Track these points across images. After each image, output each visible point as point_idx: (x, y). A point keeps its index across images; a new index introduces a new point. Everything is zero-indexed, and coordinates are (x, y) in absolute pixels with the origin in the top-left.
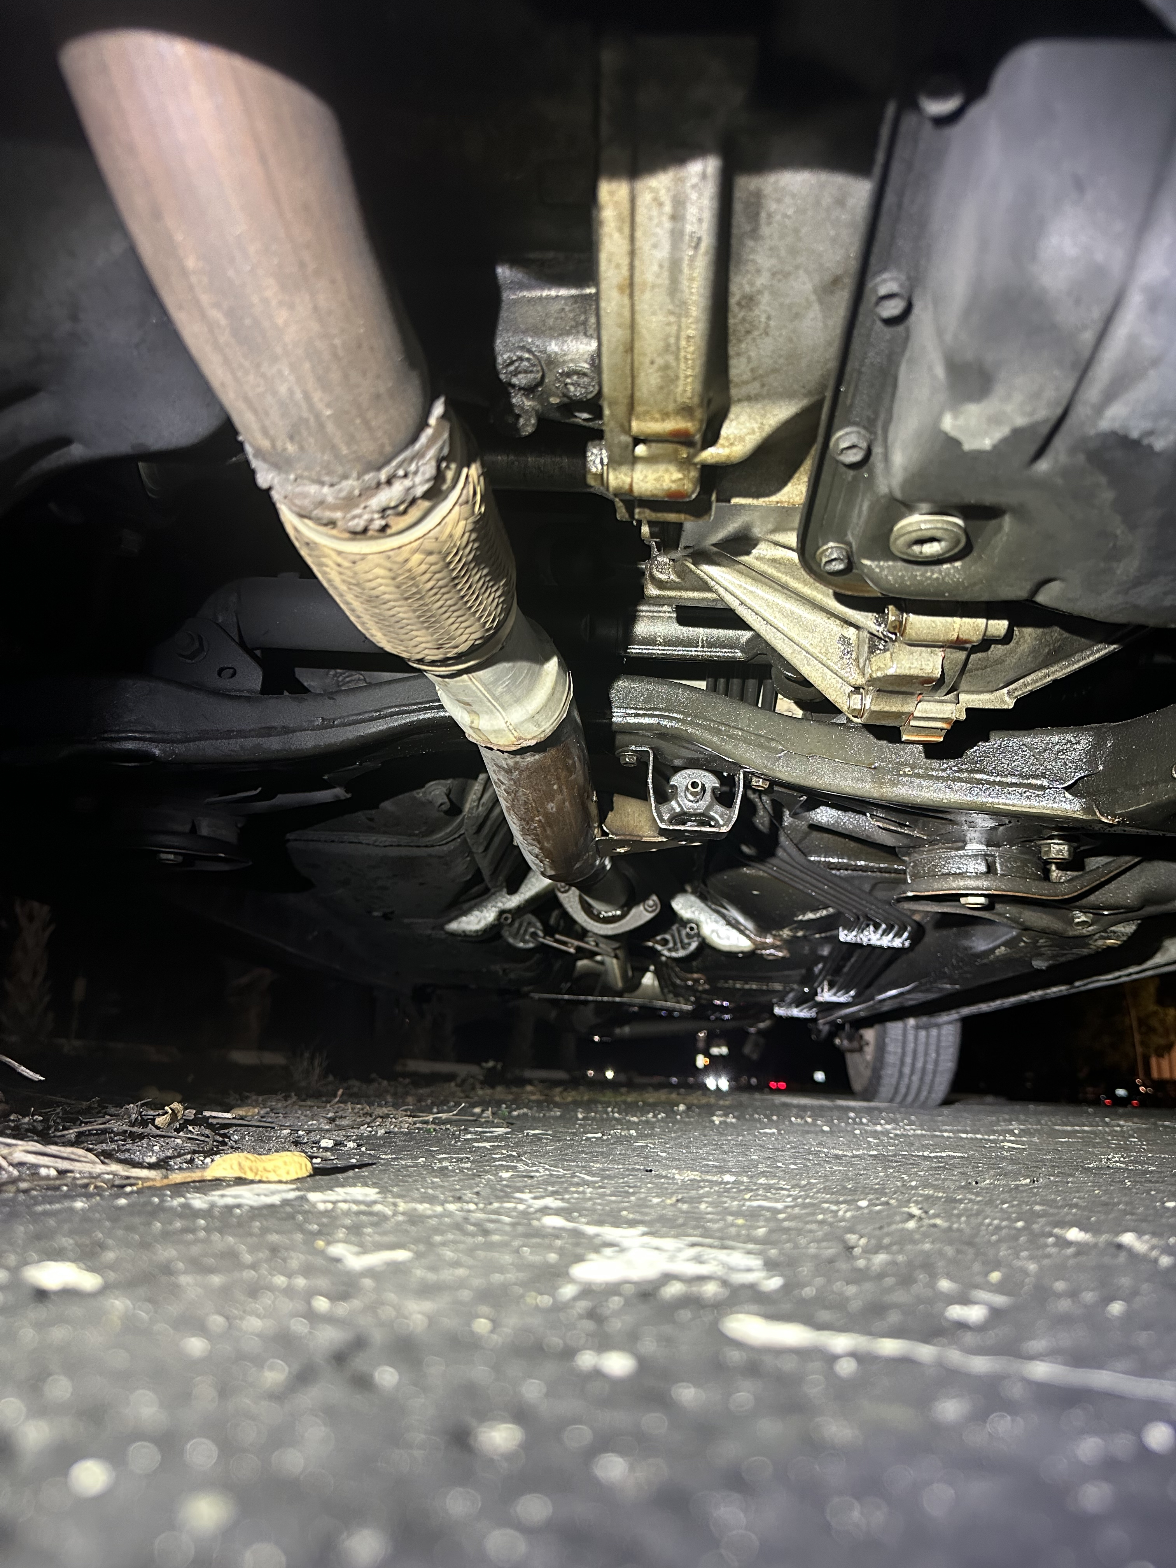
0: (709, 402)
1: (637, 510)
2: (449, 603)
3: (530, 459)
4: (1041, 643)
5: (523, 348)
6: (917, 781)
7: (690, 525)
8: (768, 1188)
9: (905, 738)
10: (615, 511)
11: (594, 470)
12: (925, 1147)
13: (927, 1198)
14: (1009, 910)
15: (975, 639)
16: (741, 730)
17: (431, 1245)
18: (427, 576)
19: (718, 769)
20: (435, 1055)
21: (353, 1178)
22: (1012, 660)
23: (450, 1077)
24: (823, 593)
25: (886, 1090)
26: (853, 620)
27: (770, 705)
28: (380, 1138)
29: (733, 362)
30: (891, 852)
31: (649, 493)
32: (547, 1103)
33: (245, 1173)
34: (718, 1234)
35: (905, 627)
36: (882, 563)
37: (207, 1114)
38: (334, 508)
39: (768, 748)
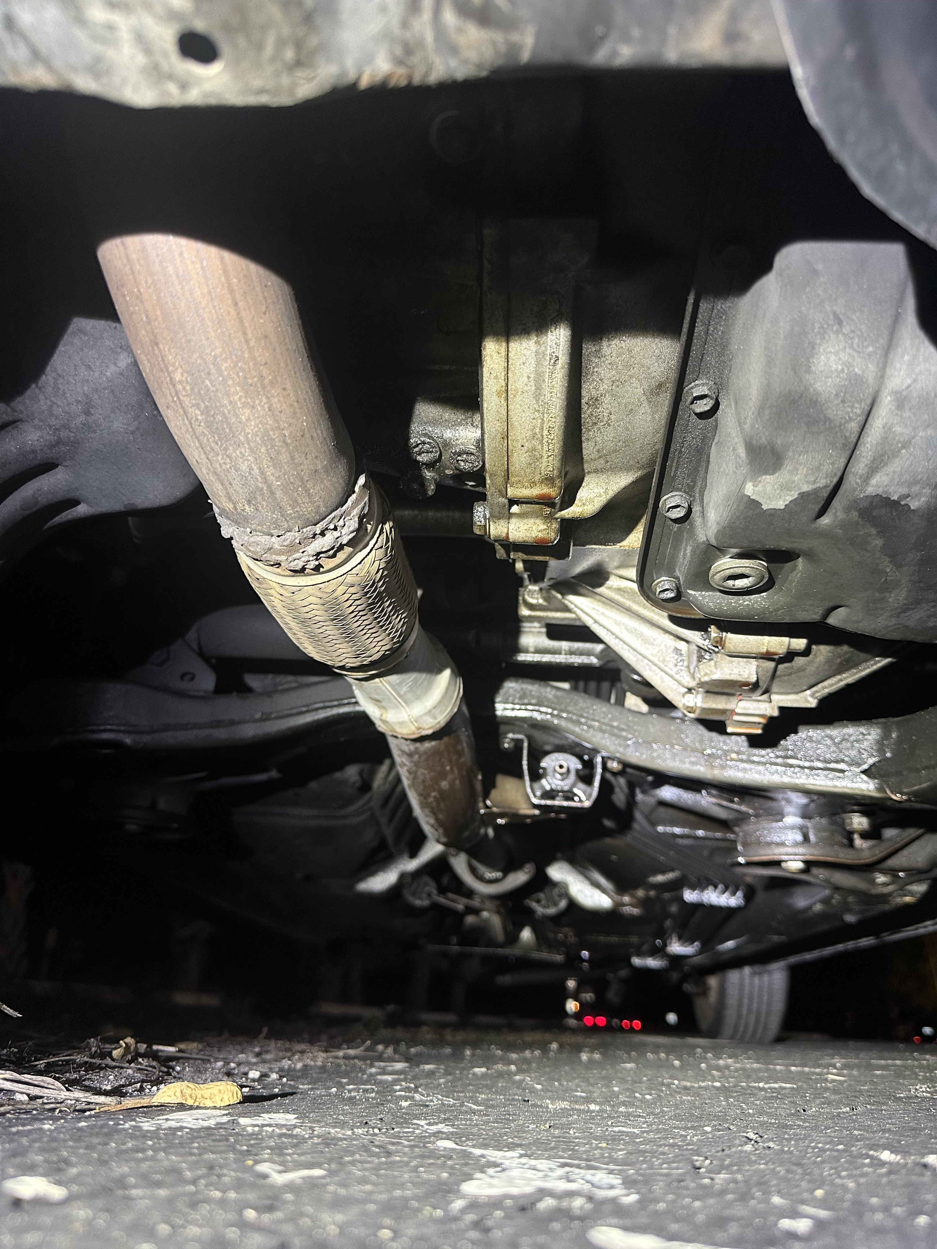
0: (566, 475)
1: (512, 553)
2: (366, 623)
3: (430, 514)
4: (834, 655)
5: (425, 435)
6: (742, 765)
7: (554, 564)
8: (627, 1115)
9: (729, 730)
10: (495, 552)
11: (479, 523)
12: (760, 1080)
13: (762, 1124)
14: (821, 874)
15: (780, 652)
16: (598, 721)
17: (342, 1164)
18: (350, 602)
19: (581, 753)
20: (345, 998)
21: (277, 1105)
22: (811, 669)
23: (356, 1019)
24: (659, 614)
25: (727, 1029)
26: (683, 636)
27: (620, 702)
28: (299, 1071)
29: (584, 445)
30: (724, 825)
31: (521, 540)
32: (440, 1043)
33: (186, 1100)
34: (584, 1156)
35: (725, 642)
36: (703, 593)
37: (155, 1047)
38: (280, 553)
39: (618, 737)
